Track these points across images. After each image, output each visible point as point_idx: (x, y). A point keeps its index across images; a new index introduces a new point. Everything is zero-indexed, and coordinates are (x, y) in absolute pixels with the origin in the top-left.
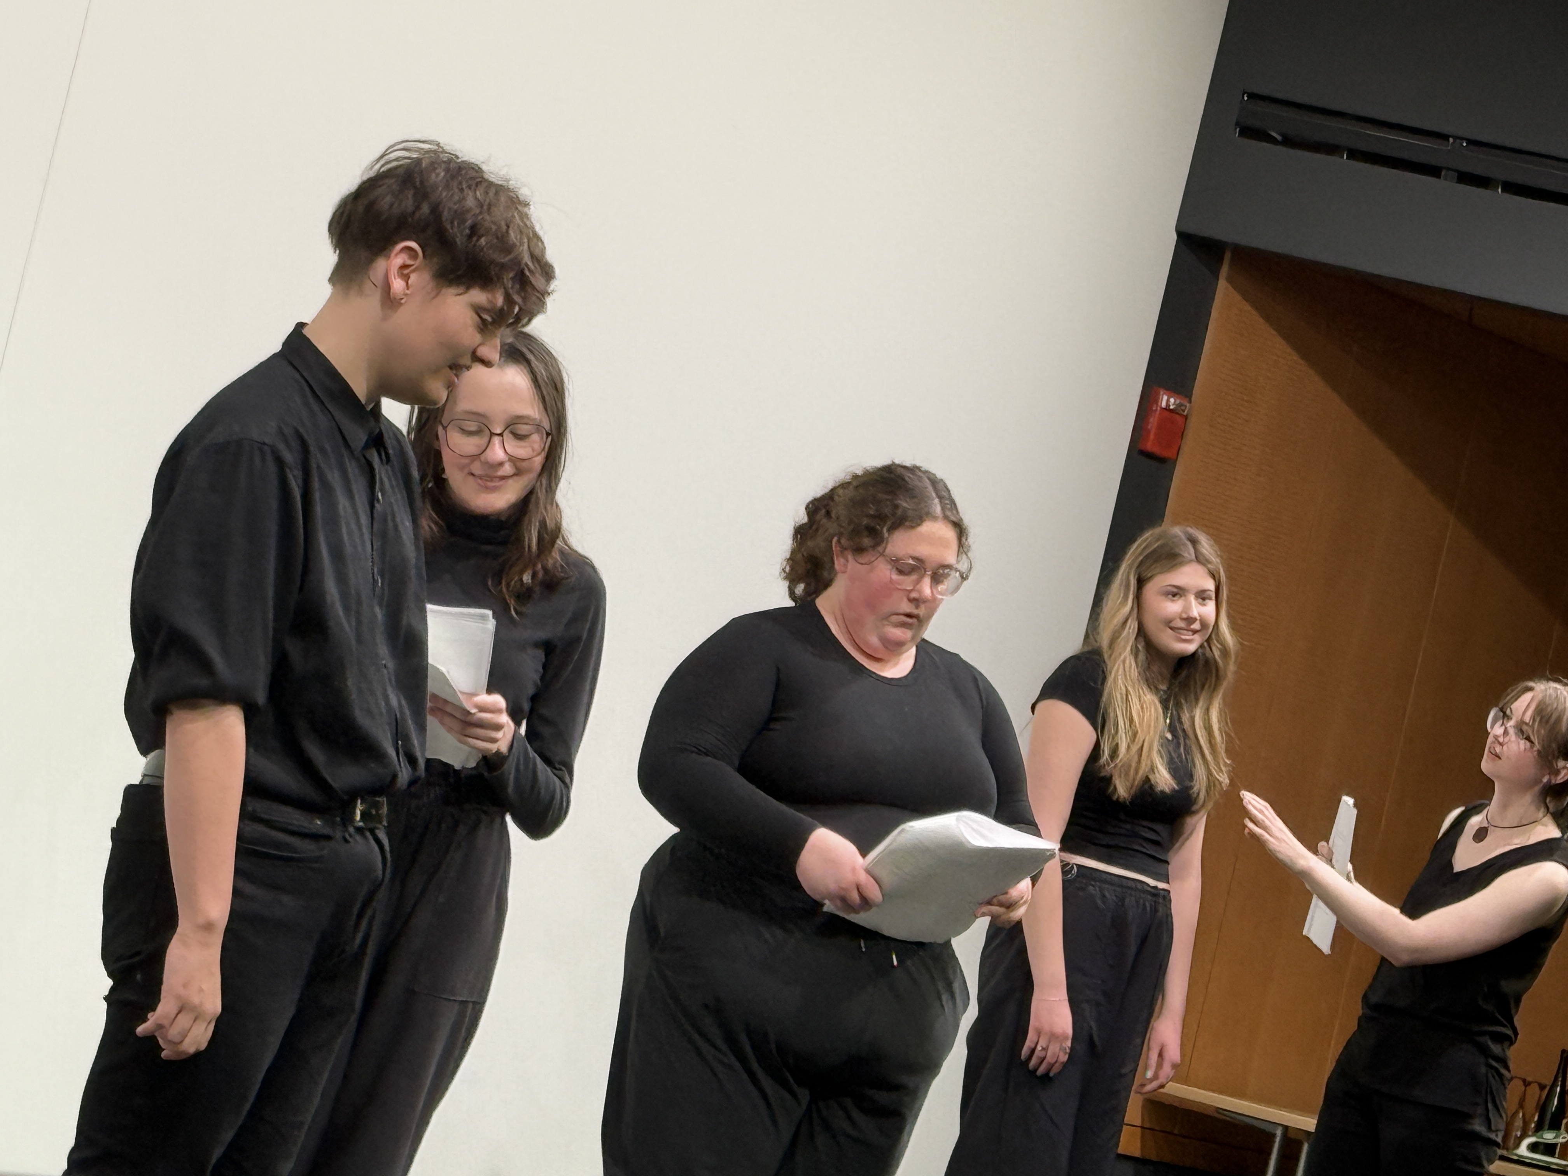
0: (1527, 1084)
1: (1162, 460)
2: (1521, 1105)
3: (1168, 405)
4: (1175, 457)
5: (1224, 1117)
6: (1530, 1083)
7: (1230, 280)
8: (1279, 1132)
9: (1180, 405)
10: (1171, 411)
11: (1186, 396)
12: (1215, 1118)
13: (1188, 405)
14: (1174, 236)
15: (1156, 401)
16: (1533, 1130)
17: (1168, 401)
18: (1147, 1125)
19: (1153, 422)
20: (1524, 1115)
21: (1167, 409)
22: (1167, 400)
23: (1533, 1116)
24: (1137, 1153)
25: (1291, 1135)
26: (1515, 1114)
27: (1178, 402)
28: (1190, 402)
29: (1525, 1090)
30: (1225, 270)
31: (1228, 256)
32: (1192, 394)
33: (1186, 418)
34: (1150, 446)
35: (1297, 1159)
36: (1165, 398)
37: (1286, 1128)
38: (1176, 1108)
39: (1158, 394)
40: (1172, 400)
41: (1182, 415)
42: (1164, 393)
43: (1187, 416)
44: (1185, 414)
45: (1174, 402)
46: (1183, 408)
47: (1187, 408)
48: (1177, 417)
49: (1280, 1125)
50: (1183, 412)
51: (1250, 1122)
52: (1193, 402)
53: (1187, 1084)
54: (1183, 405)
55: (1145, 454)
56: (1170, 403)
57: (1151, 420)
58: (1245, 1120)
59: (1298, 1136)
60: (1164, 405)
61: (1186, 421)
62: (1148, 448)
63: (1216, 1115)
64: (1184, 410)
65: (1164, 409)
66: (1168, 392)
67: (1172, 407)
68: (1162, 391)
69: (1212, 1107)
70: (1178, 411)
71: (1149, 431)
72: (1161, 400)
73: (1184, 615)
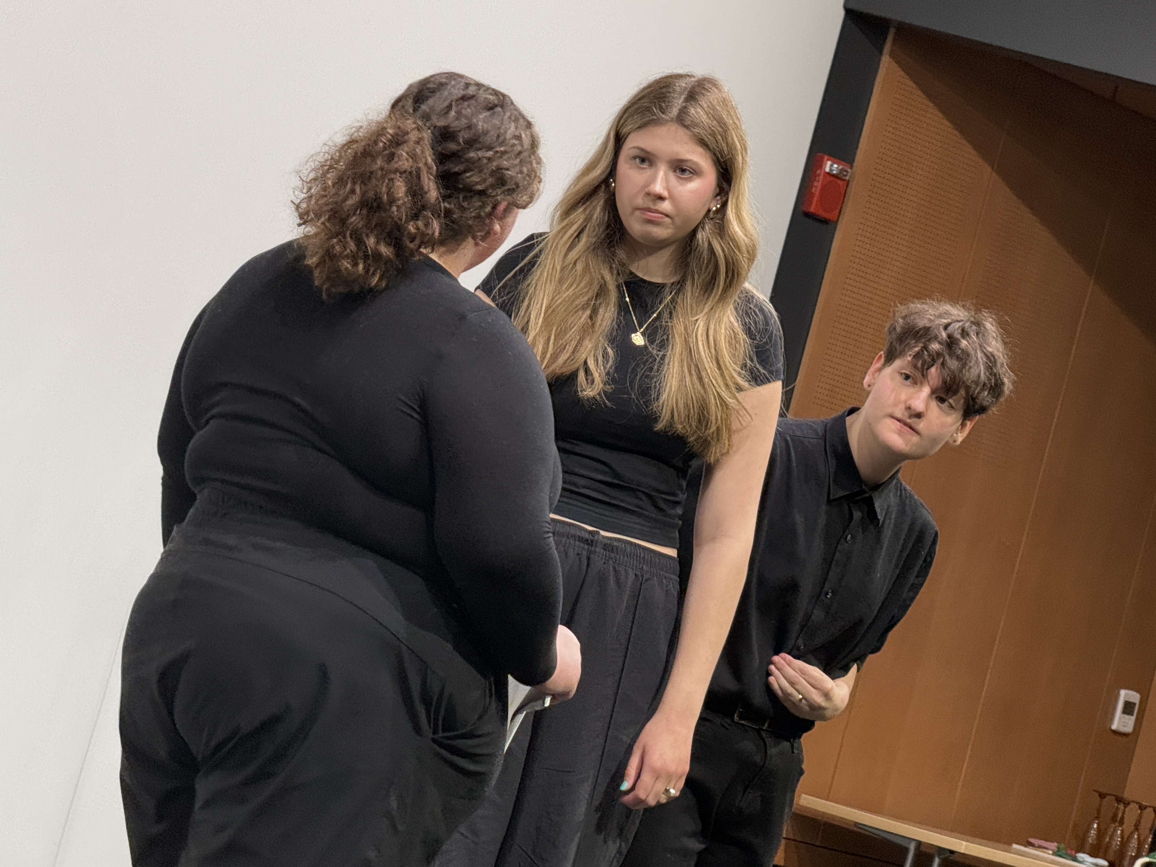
0: (1142, 808)
1: (825, 222)
2: (1137, 827)
3: (831, 170)
4: (836, 219)
6: (1146, 807)
7: (892, 55)
8: (912, 847)
9: (843, 170)
10: (833, 175)
11: (848, 163)
13: (849, 170)
14: (842, 13)
15: (821, 165)
16: (1147, 851)
17: (832, 165)
18: (791, 836)
19: (817, 187)
20: (1139, 836)
21: (830, 174)
22: (830, 166)
23: (1147, 837)
25: (922, 848)
26: (1132, 833)
27: (841, 167)
28: (851, 167)
29: (1141, 813)
30: (888, 47)
31: (892, 32)
32: (853, 161)
33: (848, 183)
36: (829, 163)
37: (919, 843)
39: (822, 159)
40: (835, 166)
41: (844, 180)
42: (828, 160)
43: (849, 181)
44: (847, 178)
45: (837, 168)
46: (845, 173)
47: (849, 174)
48: (840, 182)
49: (914, 840)
50: (844, 178)
51: (888, 836)
52: (854, 168)
53: (827, 799)
54: (846, 171)
55: (808, 215)
56: (832, 168)
57: (816, 184)
58: (882, 834)
59: (931, 851)
60: (827, 170)
61: (847, 186)
62: (812, 209)
63: (855, 829)
64: (846, 176)
65: (828, 173)
66: (832, 158)
67: (835, 172)
68: (826, 157)
69: (851, 821)
70: (841, 176)
71: (814, 194)
72: (825, 166)
73: (646, 190)
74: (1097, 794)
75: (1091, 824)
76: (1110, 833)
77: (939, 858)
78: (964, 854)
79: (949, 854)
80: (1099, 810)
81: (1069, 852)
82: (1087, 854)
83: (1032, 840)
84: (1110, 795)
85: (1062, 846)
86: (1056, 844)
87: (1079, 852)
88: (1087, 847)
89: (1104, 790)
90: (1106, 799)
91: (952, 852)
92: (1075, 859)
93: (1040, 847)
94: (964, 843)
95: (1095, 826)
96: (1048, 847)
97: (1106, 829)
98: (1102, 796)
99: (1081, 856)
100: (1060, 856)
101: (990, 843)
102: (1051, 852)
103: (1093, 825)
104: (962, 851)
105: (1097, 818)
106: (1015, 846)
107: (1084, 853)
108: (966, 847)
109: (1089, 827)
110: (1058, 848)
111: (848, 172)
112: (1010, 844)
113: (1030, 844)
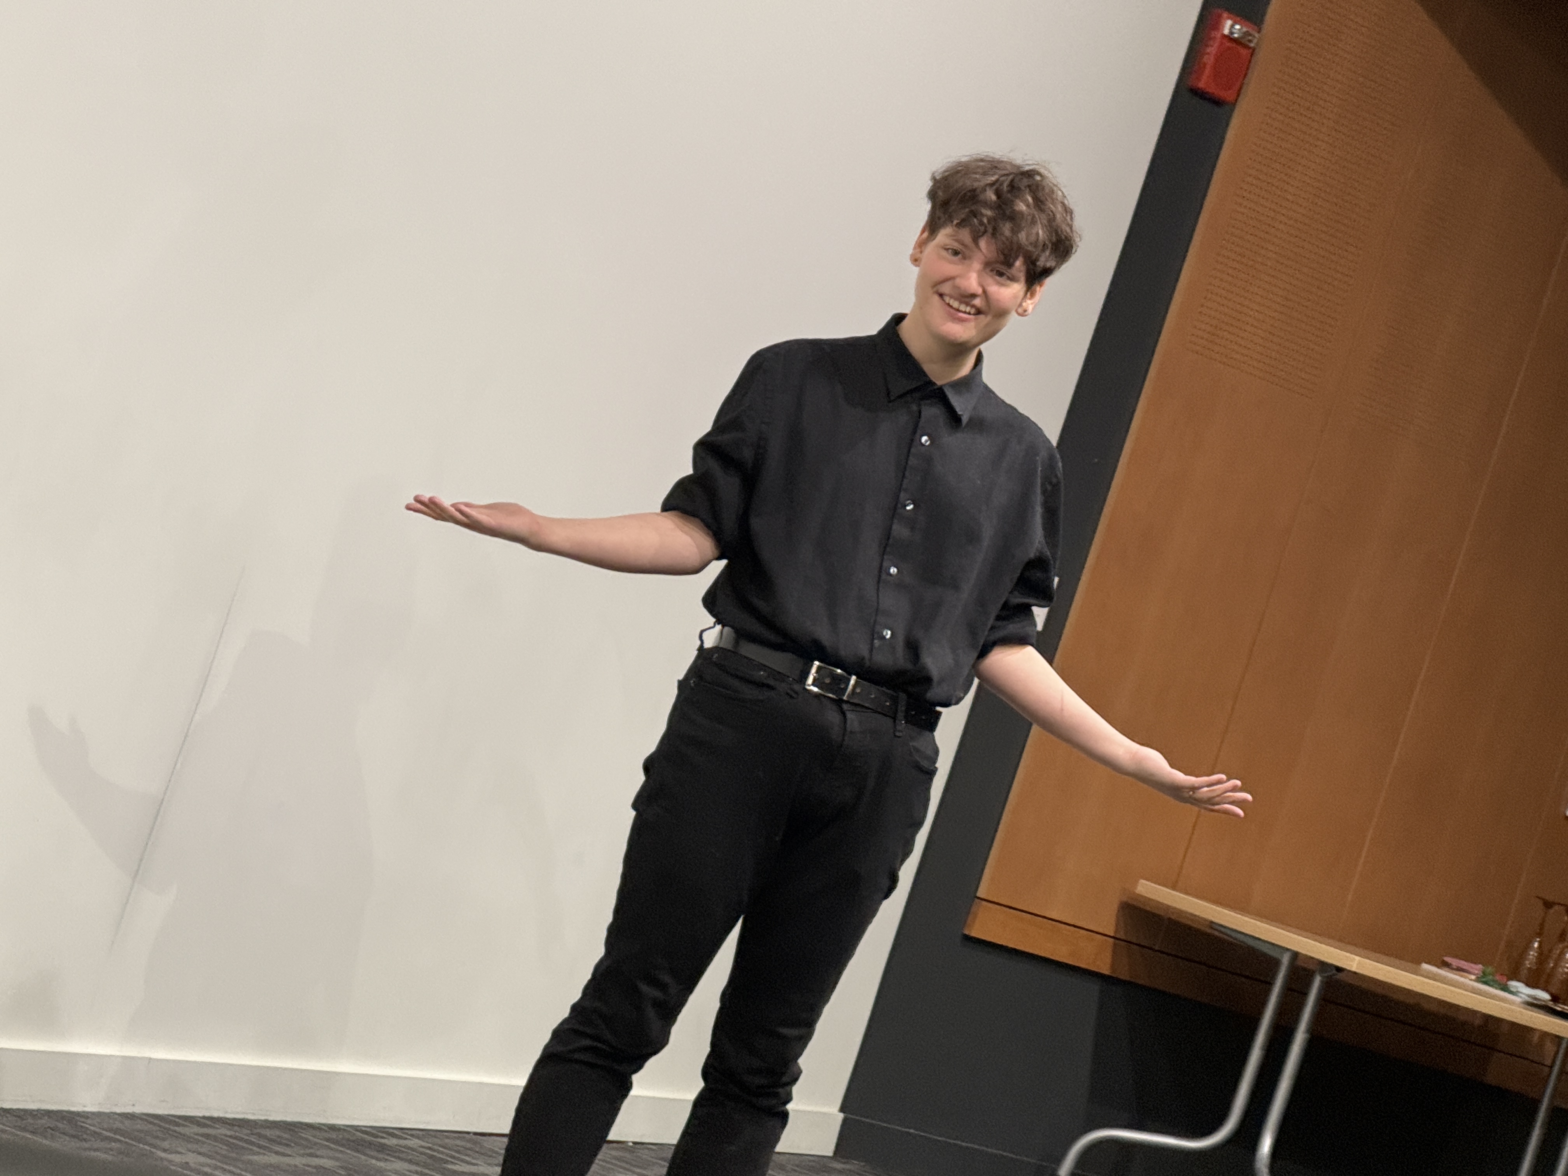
1: (1217, 102)
3: (1232, 33)
4: (1234, 100)
5: (1221, 935)
8: (1285, 960)
9: (1247, 34)
10: (1235, 41)
11: (1255, 24)
12: (1209, 935)
13: (1257, 35)
15: (1217, 25)
17: (1232, 26)
18: (1121, 935)
19: (1211, 52)
21: (1229, 38)
22: (1230, 27)
24: (1106, 970)
25: (1299, 963)
27: (1245, 29)
28: (1259, 32)
32: (1262, 21)
33: (1252, 51)
34: (1203, 83)
35: (1305, 994)
36: (1229, 23)
37: (1295, 955)
38: (1159, 916)
39: (1220, 16)
40: (1238, 27)
41: (1249, 48)
42: (1229, 18)
43: (1254, 49)
44: (1252, 45)
45: (1239, 30)
46: (1250, 38)
47: (1255, 41)
48: (1241, 48)
49: (1288, 950)
50: (1248, 44)
51: (1251, 942)
52: (1264, 31)
53: (1174, 888)
54: (1250, 35)
55: (1196, 93)
56: (1234, 31)
57: (1209, 49)
58: (1245, 939)
59: (1311, 967)
60: (1226, 31)
61: (1252, 55)
62: (1201, 85)
63: (1209, 931)
64: (1250, 41)
65: (1225, 36)
66: (1234, 17)
67: (1236, 35)
68: (1225, 15)
69: (1205, 920)
70: (1243, 41)
71: (1205, 64)
72: (1223, 27)
74: (1540, 904)
75: (1531, 942)
76: (1555, 956)
77: (1321, 976)
78: (1355, 973)
79: (1334, 972)
80: (1542, 926)
81: (1498, 978)
82: (1523, 982)
83: (1448, 959)
84: (1559, 904)
85: (1490, 969)
86: (1480, 966)
87: (1512, 980)
88: (1524, 973)
89: (1550, 898)
90: (1552, 911)
91: (1339, 969)
92: (1505, 989)
93: (1459, 969)
94: (1357, 958)
95: (1536, 945)
96: (1471, 970)
97: (1550, 951)
98: (1548, 905)
99: (1514, 984)
100: (1485, 983)
101: (1385, 958)
102: (1473, 977)
103: (1533, 944)
104: (1354, 969)
105: (1539, 935)
106: (1425, 966)
107: (1519, 981)
108: (1359, 963)
109: (1528, 946)
110: (1484, 972)
111: (1254, 37)
112: (1419, 963)
113: (1446, 965)
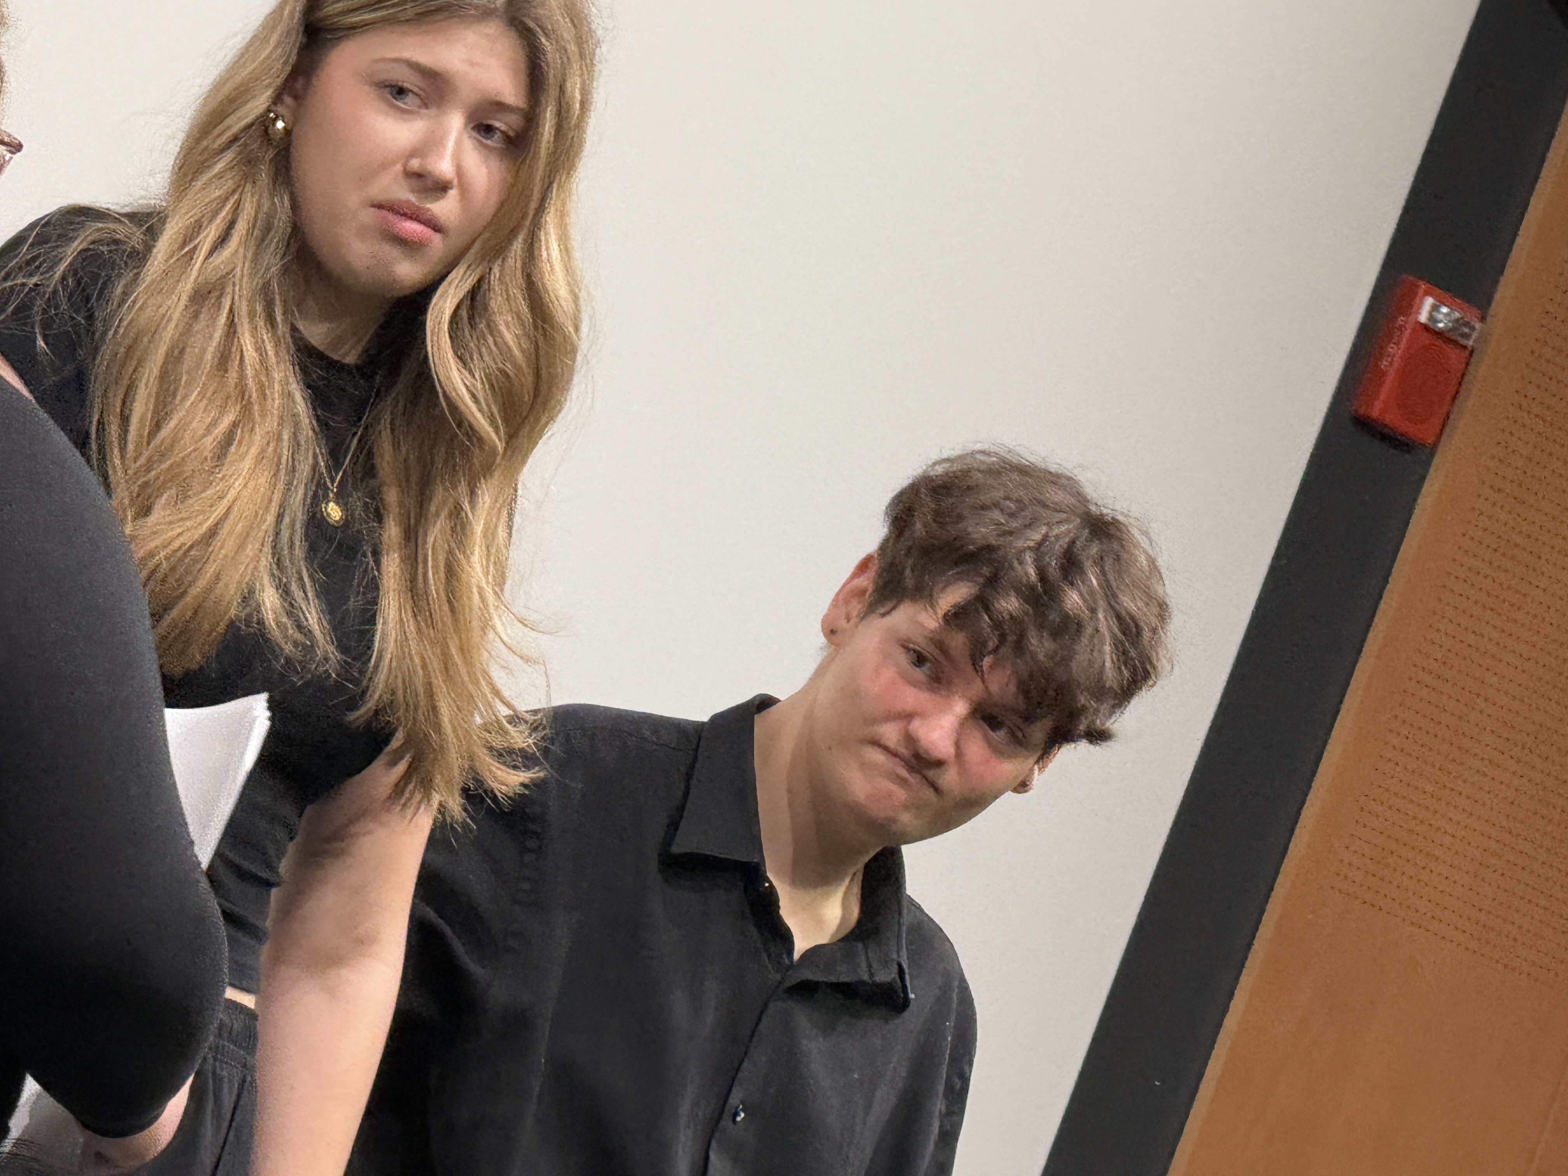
1: (1403, 444)
3: (1431, 318)
4: (1432, 441)
9: (1460, 323)
10: (1439, 334)
11: (1477, 305)
13: (1478, 325)
15: (1408, 305)
17: (1435, 308)
19: (1394, 357)
21: (1428, 329)
22: (1430, 309)
27: (1457, 315)
28: (1483, 319)
32: (1489, 300)
33: (1471, 355)
34: (1380, 407)
36: (1429, 301)
39: (1413, 289)
40: (1445, 310)
41: (1465, 347)
42: (1427, 293)
43: (1472, 351)
44: (1470, 343)
45: (1446, 315)
46: (1466, 330)
47: (1475, 335)
48: (1448, 349)
50: (1463, 342)
52: (1490, 320)
54: (1466, 324)
55: (1364, 424)
56: (1436, 315)
57: (1391, 349)
60: (1424, 317)
61: (1468, 362)
62: (1375, 413)
64: (1467, 336)
65: (1426, 328)
66: (1438, 291)
67: (1441, 325)
68: (1423, 286)
70: (1454, 336)
71: (1384, 374)
72: (1420, 308)
73: (415, 164)
111: (1473, 328)
